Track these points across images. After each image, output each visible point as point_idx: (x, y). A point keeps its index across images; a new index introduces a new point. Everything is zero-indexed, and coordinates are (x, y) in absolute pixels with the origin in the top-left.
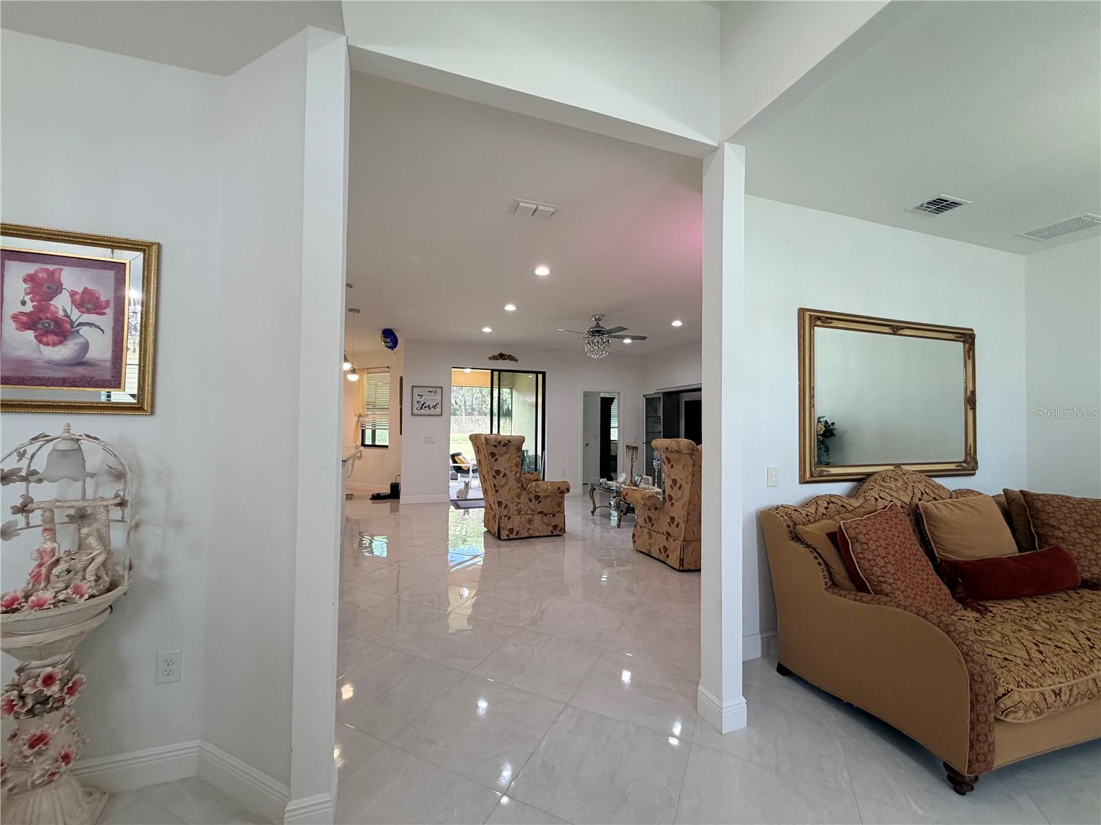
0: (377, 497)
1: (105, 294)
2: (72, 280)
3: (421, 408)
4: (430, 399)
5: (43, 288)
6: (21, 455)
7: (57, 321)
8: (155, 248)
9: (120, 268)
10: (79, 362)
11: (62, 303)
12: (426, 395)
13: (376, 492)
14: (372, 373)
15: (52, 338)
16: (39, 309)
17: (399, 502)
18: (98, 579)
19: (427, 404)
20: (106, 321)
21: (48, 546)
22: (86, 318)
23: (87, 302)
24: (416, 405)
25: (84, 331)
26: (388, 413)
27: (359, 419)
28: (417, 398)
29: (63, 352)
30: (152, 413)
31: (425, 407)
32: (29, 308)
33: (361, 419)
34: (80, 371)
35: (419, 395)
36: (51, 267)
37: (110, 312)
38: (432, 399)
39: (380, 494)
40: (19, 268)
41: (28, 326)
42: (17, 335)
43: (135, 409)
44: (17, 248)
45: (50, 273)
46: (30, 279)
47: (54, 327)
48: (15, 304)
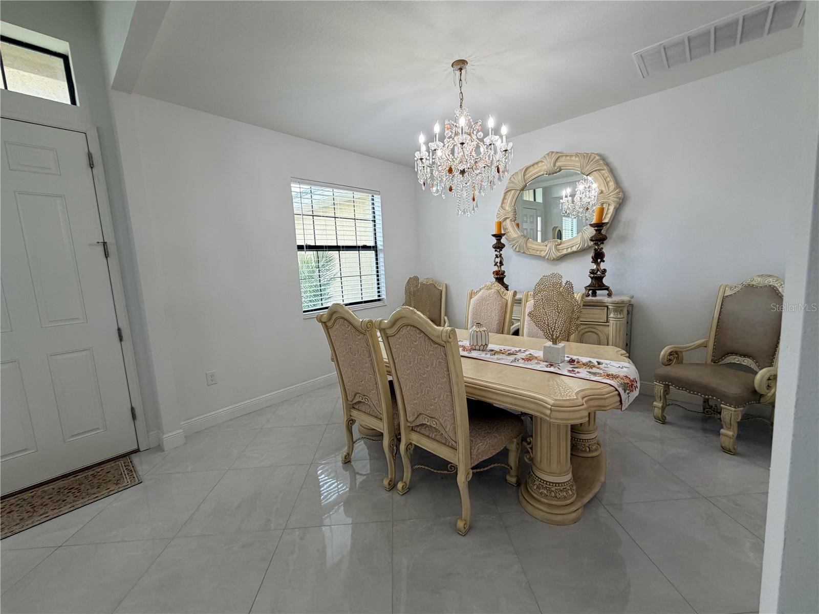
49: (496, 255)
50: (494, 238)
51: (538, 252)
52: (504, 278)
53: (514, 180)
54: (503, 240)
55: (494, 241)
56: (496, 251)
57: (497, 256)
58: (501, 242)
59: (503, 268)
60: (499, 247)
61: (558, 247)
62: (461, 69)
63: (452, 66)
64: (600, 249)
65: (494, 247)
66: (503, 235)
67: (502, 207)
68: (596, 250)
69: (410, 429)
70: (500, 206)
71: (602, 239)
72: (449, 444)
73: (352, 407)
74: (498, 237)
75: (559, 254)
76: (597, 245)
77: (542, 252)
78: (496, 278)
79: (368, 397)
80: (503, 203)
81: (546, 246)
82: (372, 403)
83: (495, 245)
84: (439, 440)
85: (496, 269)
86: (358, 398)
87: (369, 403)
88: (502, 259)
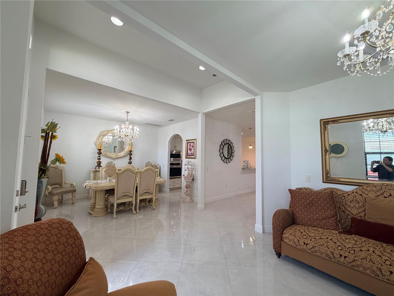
1: (193, 146)
2: (192, 144)
5: (190, 145)
6: (187, 163)
8: (196, 139)
9: (194, 142)
10: (192, 153)
11: (191, 147)
16: (190, 148)
18: (191, 176)
20: (193, 148)
21: (188, 172)
22: (192, 148)
23: (192, 147)
25: (192, 150)
29: (191, 152)
30: (196, 159)
34: (192, 154)
40: (189, 144)
41: (189, 150)
42: (189, 151)
43: (195, 158)
44: (188, 142)
45: (190, 144)
46: (189, 145)
47: (191, 150)
48: (189, 148)
50: (98, 150)
52: (100, 164)
54: (102, 151)
55: (98, 151)
56: (98, 154)
57: (99, 156)
59: (101, 161)
60: (100, 153)
61: (117, 155)
62: (128, 113)
63: (126, 112)
64: (131, 157)
65: (98, 153)
66: (102, 149)
67: (98, 140)
68: (130, 157)
69: (140, 196)
70: (97, 139)
71: (131, 154)
72: (151, 194)
73: (117, 199)
74: (100, 150)
75: (117, 157)
76: (130, 156)
77: (112, 156)
78: (97, 164)
79: (128, 192)
80: (98, 139)
81: (113, 154)
82: (129, 194)
83: (98, 152)
84: (148, 195)
85: (98, 160)
86: (122, 195)
87: (127, 194)
88: (100, 157)
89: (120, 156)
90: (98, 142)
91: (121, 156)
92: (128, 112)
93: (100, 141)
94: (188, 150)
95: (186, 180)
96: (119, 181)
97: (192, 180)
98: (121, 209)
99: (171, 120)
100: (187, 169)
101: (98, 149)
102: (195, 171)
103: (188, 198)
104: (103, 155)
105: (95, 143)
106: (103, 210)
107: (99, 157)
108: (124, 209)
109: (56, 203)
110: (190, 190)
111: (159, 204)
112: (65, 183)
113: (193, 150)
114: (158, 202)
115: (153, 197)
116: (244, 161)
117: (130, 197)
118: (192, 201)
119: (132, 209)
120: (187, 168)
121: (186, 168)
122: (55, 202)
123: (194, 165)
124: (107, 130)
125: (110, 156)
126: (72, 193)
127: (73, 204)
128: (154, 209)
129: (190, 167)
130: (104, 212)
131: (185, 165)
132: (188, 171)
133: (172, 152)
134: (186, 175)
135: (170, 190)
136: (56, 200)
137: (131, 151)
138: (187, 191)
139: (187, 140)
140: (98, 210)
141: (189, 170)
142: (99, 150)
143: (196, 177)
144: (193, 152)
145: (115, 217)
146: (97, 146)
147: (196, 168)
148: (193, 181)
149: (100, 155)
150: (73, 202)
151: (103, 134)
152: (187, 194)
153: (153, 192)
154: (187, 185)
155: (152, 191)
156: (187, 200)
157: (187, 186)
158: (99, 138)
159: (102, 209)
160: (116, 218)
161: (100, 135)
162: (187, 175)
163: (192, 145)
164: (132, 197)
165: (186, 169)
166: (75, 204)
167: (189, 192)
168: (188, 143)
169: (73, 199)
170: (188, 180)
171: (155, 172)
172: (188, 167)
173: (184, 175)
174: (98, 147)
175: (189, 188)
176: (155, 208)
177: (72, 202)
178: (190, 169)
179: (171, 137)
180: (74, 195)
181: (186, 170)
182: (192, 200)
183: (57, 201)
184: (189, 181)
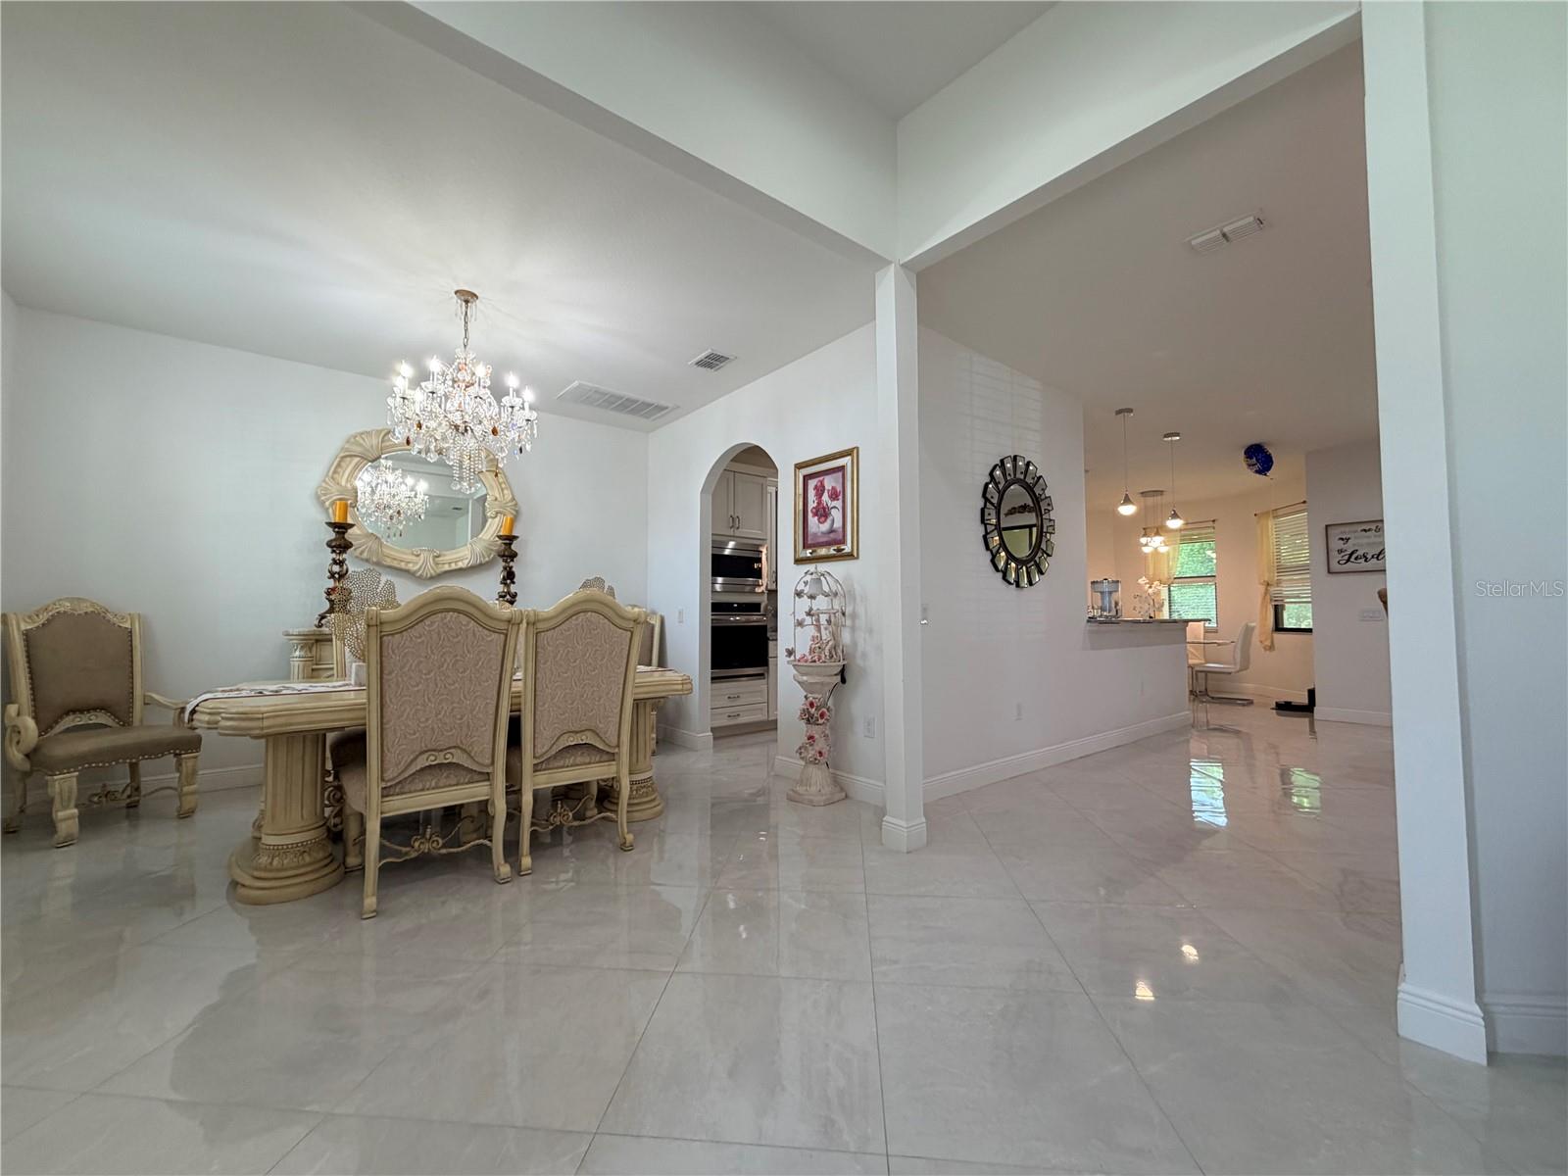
0: (1285, 707)
1: (839, 488)
2: (830, 483)
3: (1348, 560)
4: (1361, 543)
5: (820, 490)
6: (806, 583)
7: (824, 508)
8: (855, 451)
9: (842, 468)
10: (832, 531)
11: (825, 497)
12: (1355, 538)
13: (1283, 699)
14: (1283, 516)
15: (823, 519)
16: (819, 503)
17: (1313, 716)
18: (830, 657)
19: (1360, 553)
20: (838, 503)
21: (817, 634)
22: (835, 503)
23: (834, 496)
24: (1335, 557)
25: (833, 512)
26: (1308, 576)
27: (1266, 589)
28: (1336, 544)
29: (825, 527)
30: (857, 558)
31: (1356, 559)
32: (815, 505)
33: (1272, 589)
34: (832, 535)
35: (1342, 539)
36: (821, 478)
37: (840, 497)
38: (1369, 544)
39: (1290, 702)
40: (812, 483)
41: (815, 514)
42: (813, 520)
43: (850, 556)
44: (812, 472)
45: (822, 482)
46: (816, 488)
47: (823, 513)
48: (812, 504)
49: (334, 560)
50: (331, 529)
51: (403, 564)
53: (362, 441)
54: (350, 535)
55: (331, 535)
56: (333, 551)
57: (335, 562)
58: (344, 538)
59: (347, 584)
60: (341, 545)
61: (437, 559)
62: (467, 302)
63: (456, 292)
64: (511, 567)
65: (329, 544)
66: (352, 526)
67: (332, 478)
68: (505, 568)
69: (536, 768)
70: (327, 475)
71: (513, 556)
72: (605, 757)
73: (386, 793)
74: (341, 528)
75: (439, 571)
76: (506, 562)
77: (411, 565)
78: (331, 601)
79: (459, 747)
80: (335, 472)
81: (418, 556)
82: (465, 756)
83: (331, 541)
84: (587, 760)
85: (331, 583)
86: (422, 762)
87: (454, 761)
88: (345, 567)
89: (453, 566)
90: (334, 488)
91: (461, 565)
92: (467, 297)
93: (343, 483)
94: (810, 515)
95: (805, 678)
96: (390, 673)
97: (839, 677)
98: (425, 848)
99: (712, 362)
100: (808, 620)
101: (330, 524)
102: (853, 629)
103: (818, 775)
104: (365, 555)
105: (317, 492)
106: (307, 859)
107: (341, 563)
108: (444, 851)
109: (67, 817)
110: (826, 736)
111: (660, 813)
112: (145, 704)
113: (836, 514)
114: (654, 800)
115: (618, 772)
116: (1093, 583)
117: (476, 777)
118: (841, 792)
119: (489, 849)
120: (809, 614)
121: (801, 616)
122: (65, 808)
123: (848, 595)
124: (381, 431)
125: (403, 565)
126: (176, 755)
127: (185, 815)
128: (624, 847)
129: (821, 603)
130: (316, 870)
131: (799, 594)
132: (811, 631)
133: (718, 545)
134: (802, 650)
135: (715, 739)
136: (66, 797)
137: (510, 539)
138: (811, 738)
139: (799, 467)
140: (275, 862)
141: (818, 620)
142: (333, 525)
143: (859, 662)
144: (838, 524)
145: (374, 907)
146: (331, 511)
147: (861, 611)
148: (843, 681)
149: (344, 556)
150: (186, 807)
151: (358, 450)
152: (811, 753)
153: (618, 746)
154: (812, 705)
155: (614, 742)
156: (813, 789)
157: (813, 711)
158: (339, 465)
159: (302, 849)
160: (377, 913)
161: (342, 455)
162: (812, 651)
163: (833, 488)
164: (487, 777)
165: (804, 620)
166: (198, 817)
167: (820, 744)
168: (806, 478)
169: (186, 789)
170: (818, 675)
171: (624, 624)
172: (811, 610)
173: (790, 653)
174: (335, 514)
175: (820, 721)
176: (630, 837)
177: (181, 807)
178: (823, 618)
179: (711, 467)
180: (187, 765)
181: (800, 624)
182: (842, 789)
183: (73, 803)
184: (822, 684)
